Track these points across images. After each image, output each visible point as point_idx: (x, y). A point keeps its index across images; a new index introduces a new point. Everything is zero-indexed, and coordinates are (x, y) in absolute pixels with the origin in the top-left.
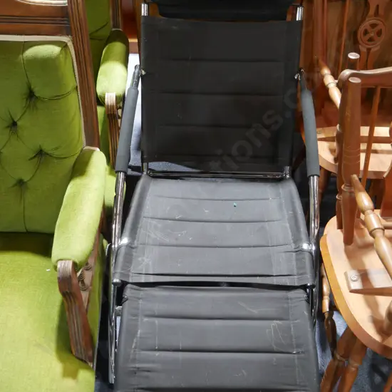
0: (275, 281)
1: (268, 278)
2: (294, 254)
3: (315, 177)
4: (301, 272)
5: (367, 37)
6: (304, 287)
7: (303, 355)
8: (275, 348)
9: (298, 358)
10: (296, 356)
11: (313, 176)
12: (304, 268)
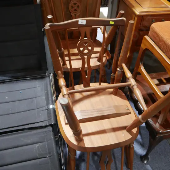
0: (37, 125)
1: (34, 124)
2: (47, 111)
3: (52, 74)
4: (49, 118)
5: (74, 9)
6: (51, 125)
7: (51, 157)
8: (38, 156)
9: (50, 159)
10: (49, 158)
11: (51, 74)
12: (51, 116)
